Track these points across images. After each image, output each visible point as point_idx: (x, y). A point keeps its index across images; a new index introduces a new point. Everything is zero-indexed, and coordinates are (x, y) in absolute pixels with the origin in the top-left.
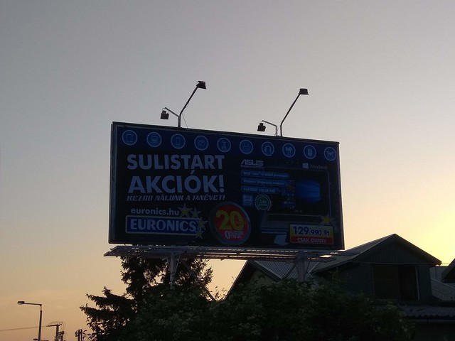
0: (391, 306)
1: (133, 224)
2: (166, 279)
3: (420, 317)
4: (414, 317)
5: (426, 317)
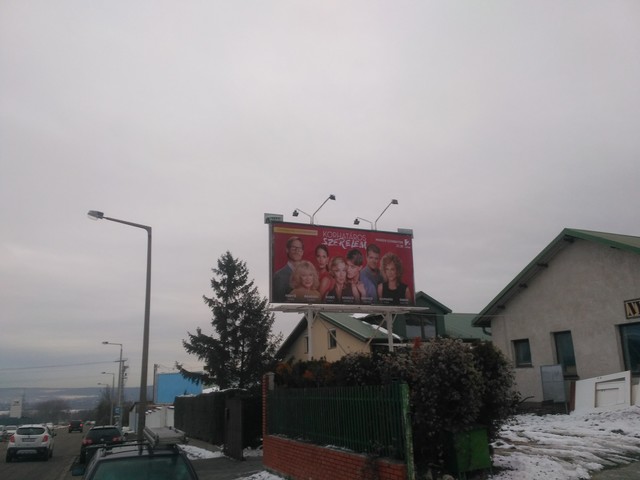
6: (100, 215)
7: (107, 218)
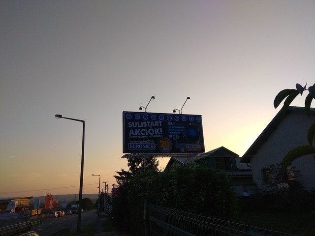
0: (223, 172)
1: (131, 146)
2: (143, 165)
3: (233, 175)
4: (231, 176)
5: (235, 175)
6: (60, 116)
7: (64, 118)
